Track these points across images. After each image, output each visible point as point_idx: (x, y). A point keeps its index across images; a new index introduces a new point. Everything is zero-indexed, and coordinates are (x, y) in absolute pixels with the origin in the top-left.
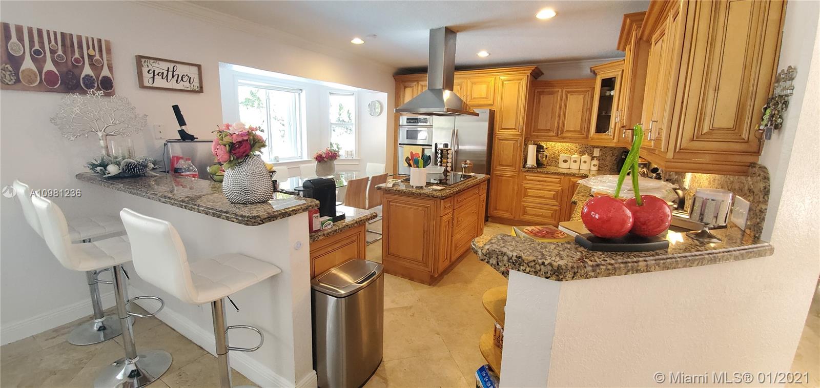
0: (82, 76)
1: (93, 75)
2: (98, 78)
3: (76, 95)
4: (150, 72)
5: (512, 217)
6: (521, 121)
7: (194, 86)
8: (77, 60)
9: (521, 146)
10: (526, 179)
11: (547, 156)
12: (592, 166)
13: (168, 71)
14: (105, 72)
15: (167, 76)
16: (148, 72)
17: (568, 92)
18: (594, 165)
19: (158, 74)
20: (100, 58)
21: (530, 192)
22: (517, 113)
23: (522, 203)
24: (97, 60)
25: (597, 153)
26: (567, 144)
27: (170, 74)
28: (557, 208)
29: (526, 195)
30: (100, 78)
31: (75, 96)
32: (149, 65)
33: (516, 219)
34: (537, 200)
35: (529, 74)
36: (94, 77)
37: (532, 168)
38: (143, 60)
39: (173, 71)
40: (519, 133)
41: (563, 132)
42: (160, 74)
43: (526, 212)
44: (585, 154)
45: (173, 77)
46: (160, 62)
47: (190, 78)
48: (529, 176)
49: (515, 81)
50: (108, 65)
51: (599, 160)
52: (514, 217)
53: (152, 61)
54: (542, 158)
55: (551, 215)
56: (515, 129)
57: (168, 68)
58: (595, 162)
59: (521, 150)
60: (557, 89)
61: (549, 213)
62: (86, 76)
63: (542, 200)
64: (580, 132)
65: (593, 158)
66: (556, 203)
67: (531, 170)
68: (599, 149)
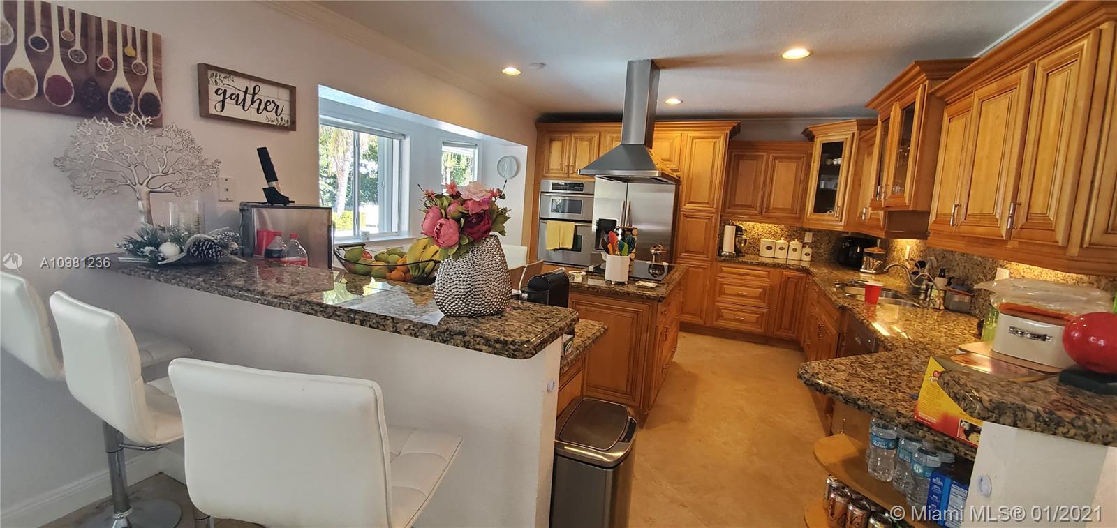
0: (112, 89)
1: (129, 90)
2: (136, 96)
3: (105, 121)
4: (220, 92)
5: (701, 322)
6: (717, 194)
7: (282, 119)
8: (105, 63)
9: (715, 227)
10: (722, 271)
11: (746, 240)
12: (803, 254)
13: (246, 92)
14: (150, 87)
15: (244, 100)
16: (216, 92)
17: (776, 158)
18: (806, 254)
19: (231, 97)
20: (142, 63)
21: (728, 289)
22: (711, 182)
23: (716, 303)
24: (137, 65)
25: (808, 238)
26: (770, 225)
27: (249, 98)
28: (765, 311)
29: (722, 293)
30: (141, 96)
31: (102, 123)
32: (218, 81)
33: (707, 325)
34: (736, 300)
35: (728, 132)
36: (131, 94)
37: (729, 256)
38: (210, 73)
39: (254, 94)
40: (713, 209)
41: (768, 208)
42: (234, 96)
43: (722, 316)
44: (794, 240)
45: (252, 103)
46: (236, 79)
47: (278, 106)
48: (727, 268)
49: (711, 140)
50: (154, 75)
51: (812, 248)
52: (705, 323)
53: (223, 75)
54: (741, 243)
55: (755, 321)
56: (708, 203)
57: (247, 88)
58: (808, 250)
59: (715, 231)
60: (762, 154)
61: (753, 317)
62: (118, 90)
63: (743, 300)
64: (791, 211)
65: (804, 245)
66: (763, 304)
67: (729, 259)
68: (811, 234)
